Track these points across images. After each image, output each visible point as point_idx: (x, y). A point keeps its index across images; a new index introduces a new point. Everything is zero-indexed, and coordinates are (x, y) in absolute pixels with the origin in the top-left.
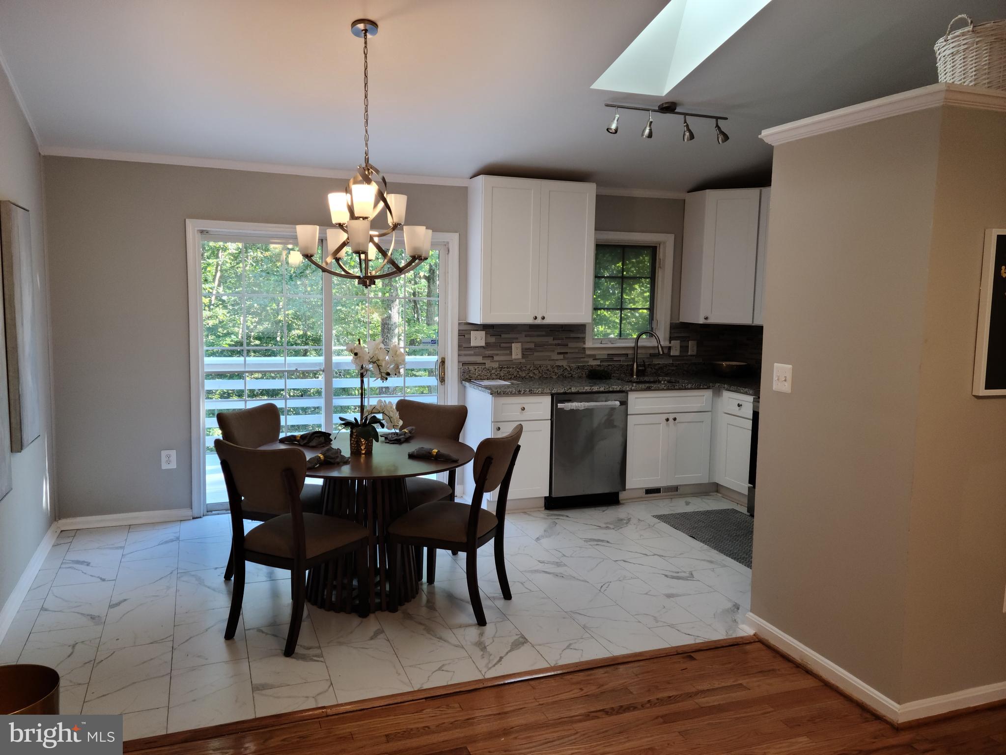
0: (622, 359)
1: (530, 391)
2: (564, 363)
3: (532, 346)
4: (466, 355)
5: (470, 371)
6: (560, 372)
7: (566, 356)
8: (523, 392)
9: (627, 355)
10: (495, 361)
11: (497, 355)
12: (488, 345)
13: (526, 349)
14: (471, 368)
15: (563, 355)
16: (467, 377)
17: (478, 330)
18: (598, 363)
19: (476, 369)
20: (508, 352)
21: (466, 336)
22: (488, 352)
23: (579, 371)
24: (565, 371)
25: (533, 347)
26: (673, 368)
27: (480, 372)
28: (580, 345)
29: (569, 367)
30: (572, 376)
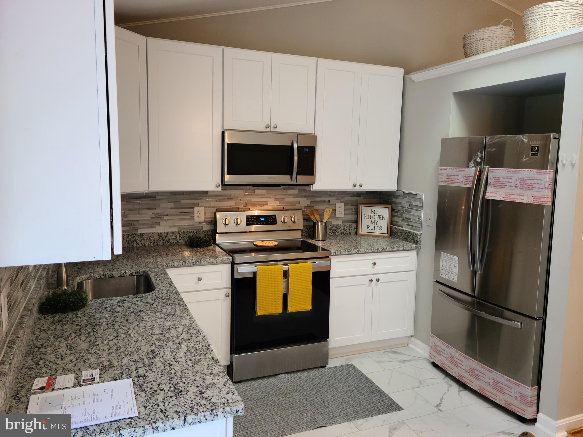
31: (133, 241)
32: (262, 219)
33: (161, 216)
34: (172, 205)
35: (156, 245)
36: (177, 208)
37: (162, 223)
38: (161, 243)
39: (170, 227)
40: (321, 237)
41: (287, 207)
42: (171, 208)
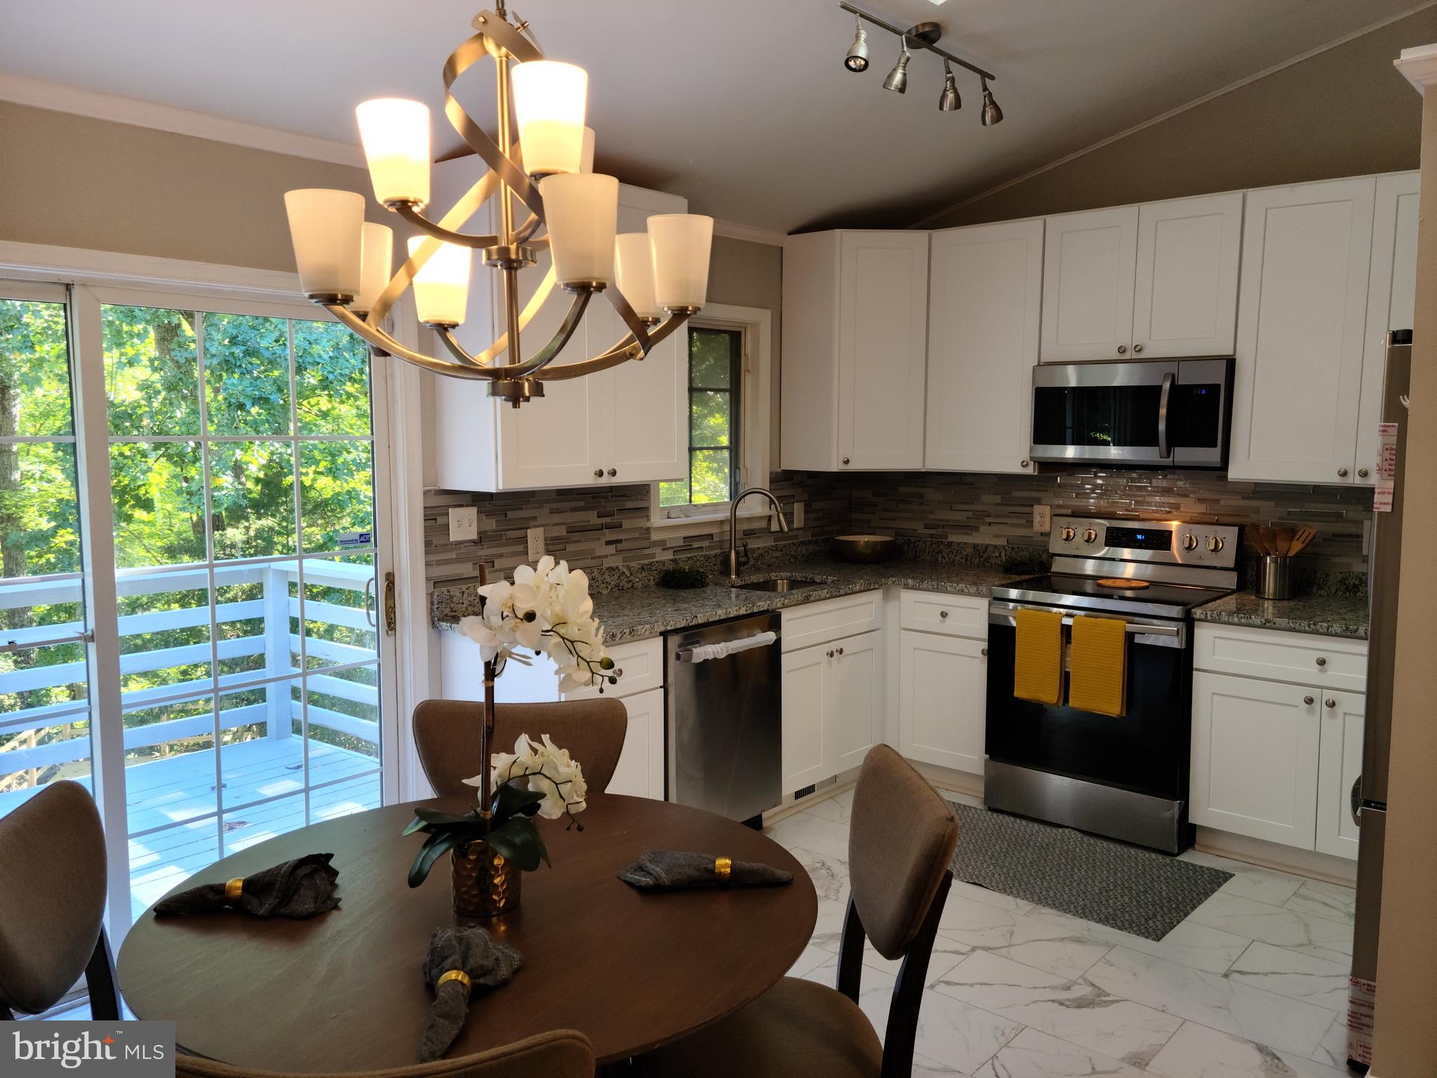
0: (705, 544)
1: (630, 633)
2: (616, 562)
3: (561, 531)
4: (439, 563)
5: (452, 597)
6: (613, 580)
7: (620, 546)
8: (619, 636)
9: (711, 536)
10: (497, 571)
11: (501, 556)
12: (482, 538)
13: (553, 539)
14: (455, 590)
15: (614, 546)
16: (447, 611)
17: (461, 506)
18: (669, 556)
19: (463, 593)
20: (521, 548)
21: (440, 520)
22: (485, 552)
23: (644, 574)
24: (622, 578)
25: (565, 533)
26: (778, 554)
27: (471, 599)
28: (641, 523)
29: (629, 568)
30: (632, 587)
31: (938, 553)
32: (1139, 537)
33: (981, 516)
34: (998, 499)
35: (969, 563)
36: (1005, 505)
37: (983, 528)
38: (977, 561)
39: (995, 536)
40: (1271, 591)
41: (1223, 519)
42: (997, 504)
